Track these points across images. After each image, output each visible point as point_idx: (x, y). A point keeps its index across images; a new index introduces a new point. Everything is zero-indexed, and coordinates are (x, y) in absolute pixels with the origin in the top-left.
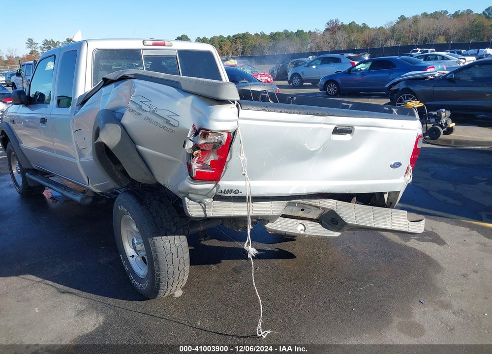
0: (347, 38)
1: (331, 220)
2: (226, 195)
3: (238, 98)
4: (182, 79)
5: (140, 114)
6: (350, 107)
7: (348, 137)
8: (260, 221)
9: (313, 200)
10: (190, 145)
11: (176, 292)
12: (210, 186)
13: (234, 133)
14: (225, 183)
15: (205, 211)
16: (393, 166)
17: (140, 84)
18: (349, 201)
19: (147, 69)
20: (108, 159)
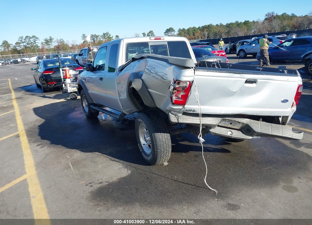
0: (281, 24)
1: (247, 130)
2: (189, 112)
3: (195, 66)
4: (169, 58)
5: (150, 74)
6: (261, 70)
7: (254, 85)
8: (207, 128)
9: (236, 118)
10: (172, 88)
11: (164, 163)
12: (181, 107)
13: (192, 82)
14: (188, 107)
15: (178, 120)
16: (283, 101)
17: (150, 61)
18: (258, 120)
19: (151, 53)
20: (134, 97)
